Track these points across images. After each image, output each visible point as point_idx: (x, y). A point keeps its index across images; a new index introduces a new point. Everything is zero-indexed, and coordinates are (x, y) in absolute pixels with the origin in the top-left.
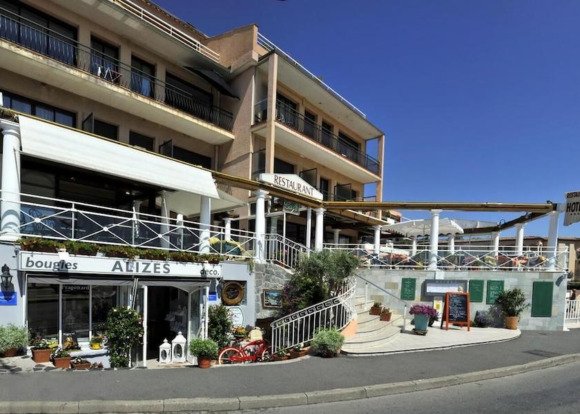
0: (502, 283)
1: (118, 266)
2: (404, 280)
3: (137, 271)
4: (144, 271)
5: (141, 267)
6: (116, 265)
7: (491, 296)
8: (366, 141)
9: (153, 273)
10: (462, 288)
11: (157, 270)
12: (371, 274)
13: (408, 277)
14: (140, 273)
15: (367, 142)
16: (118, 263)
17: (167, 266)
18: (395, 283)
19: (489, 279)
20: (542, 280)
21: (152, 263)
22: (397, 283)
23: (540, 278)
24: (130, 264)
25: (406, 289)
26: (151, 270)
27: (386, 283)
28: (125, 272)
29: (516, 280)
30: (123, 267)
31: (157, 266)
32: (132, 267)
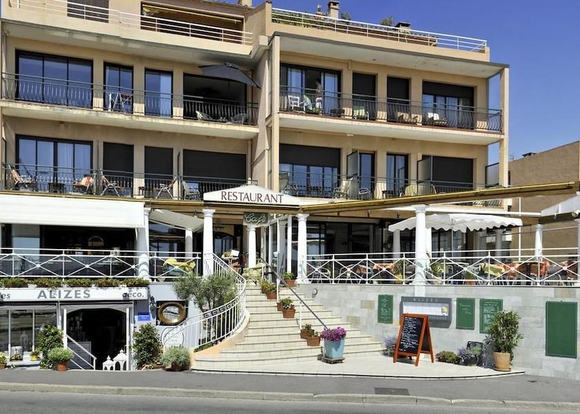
0: (499, 303)
1: (42, 294)
2: (381, 297)
3: (60, 297)
4: (66, 297)
5: (64, 293)
6: (40, 294)
7: (486, 321)
8: (487, 79)
9: (74, 299)
10: (446, 309)
11: (78, 296)
12: (346, 291)
13: (384, 294)
14: (63, 298)
15: (491, 80)
16: (42, 291)
17: (87, 292)
18: (370, 301)
19: (482, 298)
20: (559, 300)
21: (73, 290)
22: (373, 301)
23: (556, 296)
24: (53, 292)
25: (382, 309)
26: (72, 297)
27: (362, 301)
28: (48, 299)
29: (520, 299)
30: (47, 294)
31: (78, 292)
32: (55, 294)
